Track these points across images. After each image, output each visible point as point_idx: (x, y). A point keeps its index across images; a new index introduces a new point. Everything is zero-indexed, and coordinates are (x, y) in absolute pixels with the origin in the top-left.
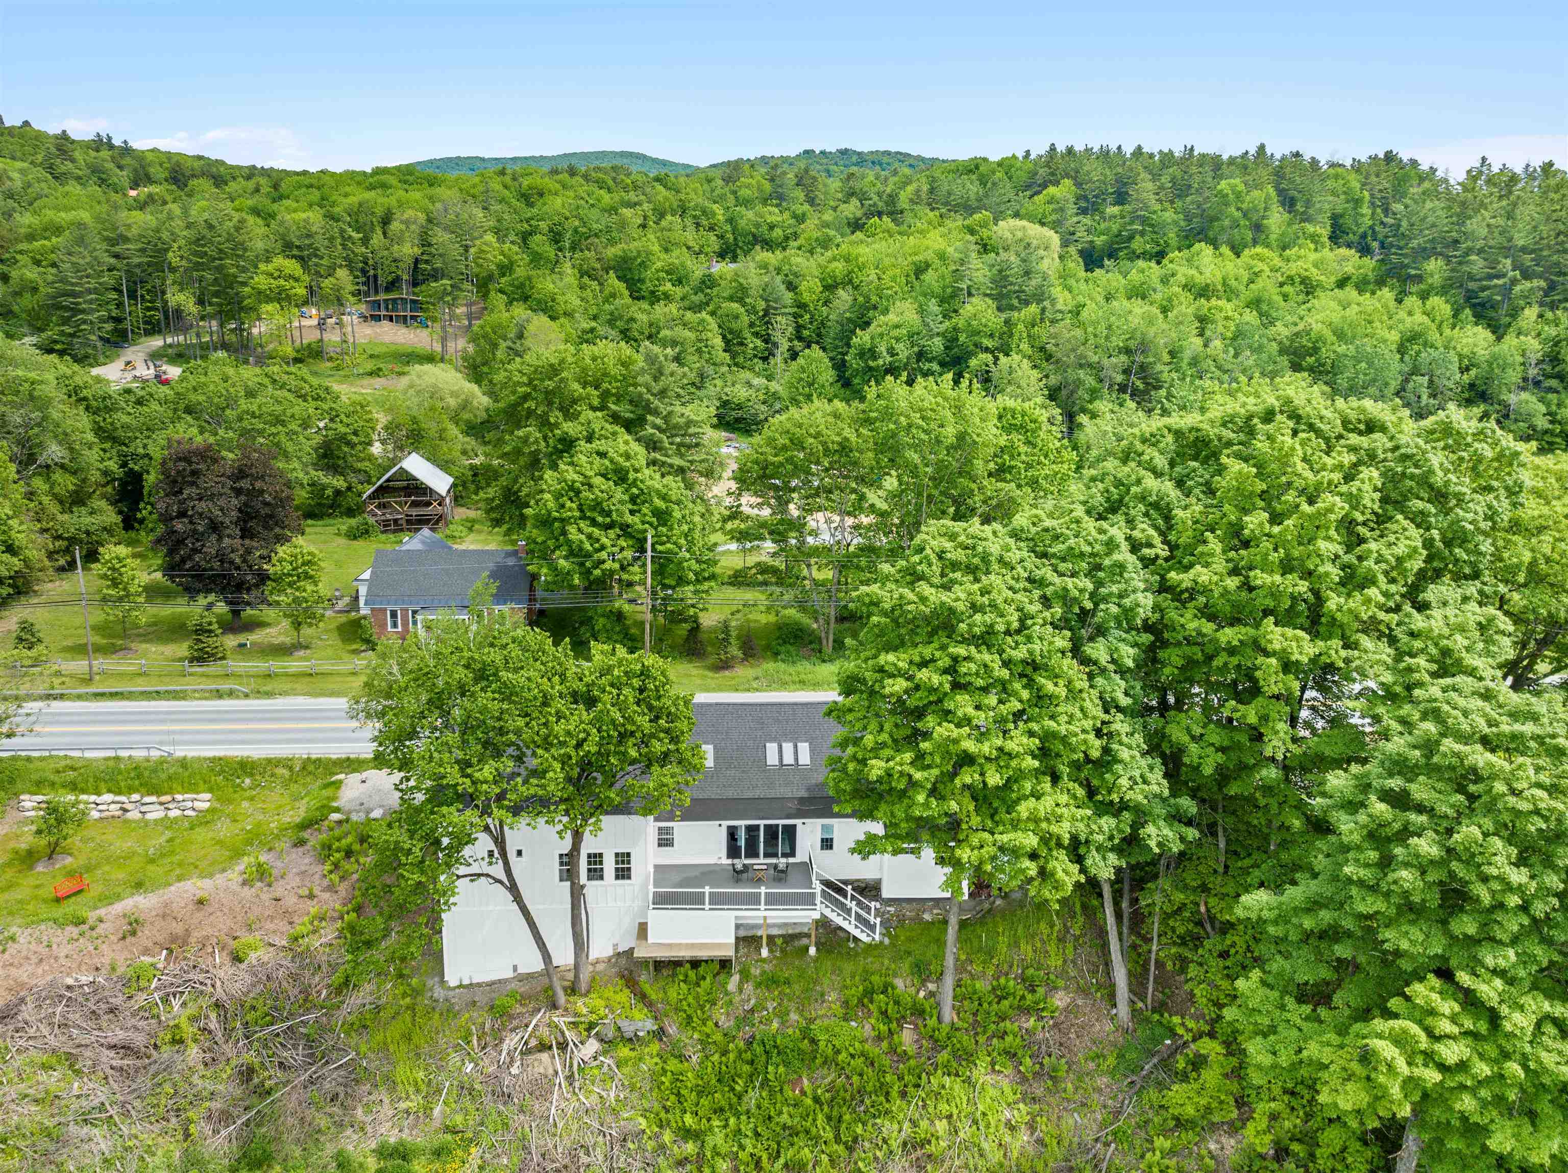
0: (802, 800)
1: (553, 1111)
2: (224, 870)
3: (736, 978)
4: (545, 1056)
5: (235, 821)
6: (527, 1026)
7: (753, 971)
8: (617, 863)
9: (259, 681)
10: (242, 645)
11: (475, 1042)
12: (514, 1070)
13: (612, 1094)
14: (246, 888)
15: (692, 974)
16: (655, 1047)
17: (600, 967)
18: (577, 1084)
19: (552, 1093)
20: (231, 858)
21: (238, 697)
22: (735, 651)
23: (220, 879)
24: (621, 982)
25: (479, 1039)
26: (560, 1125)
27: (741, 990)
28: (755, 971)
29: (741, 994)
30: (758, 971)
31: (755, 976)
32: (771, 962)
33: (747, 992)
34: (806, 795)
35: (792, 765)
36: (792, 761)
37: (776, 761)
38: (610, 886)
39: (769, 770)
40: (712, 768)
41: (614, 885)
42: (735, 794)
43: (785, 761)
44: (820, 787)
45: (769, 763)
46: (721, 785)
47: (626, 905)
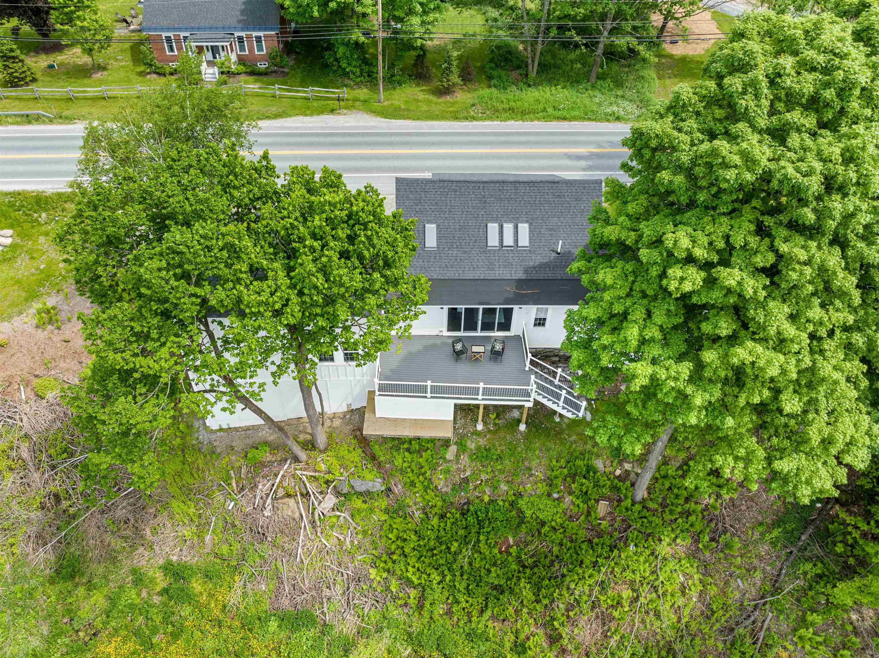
0: (520, 283)
1: (300, 550)
2: (20, 313)
3: (453, 451)
4: (291, 502)
5: (32, 258)
6: (276, 475)
7: (469, 443)
9: (63, 104)
10: (51, 67)
11: (234, 485)
12: (267, 513)
13: (348, 539)
14: (40, 331)
16: (383, 503)
17: (337, 423)
18: (319, 530)
19: (299, 534)
20: (26, 300)
21: (44, 122)
22: (455, 78)
23: (17, 321)
25: (237, 483)
26: (306, 562)
27: (458, 460)
28: (471, 445)
29: (457, 463)
30: (473, 445)
31: (471, 450)
32: (485, 436)
33: (464, 463)
34: (524, 277)
35: (512, 247)
36: (511, 242)
37: (497, 243)
38: (340, 366)
39: (489, 251)
40: (435, 248)
41: (344, 365)
42: (457, 275)
43: (505, 242)
44: (537, 269)
45: (489, 244)
46: (444, 266)
47: (356, 379)
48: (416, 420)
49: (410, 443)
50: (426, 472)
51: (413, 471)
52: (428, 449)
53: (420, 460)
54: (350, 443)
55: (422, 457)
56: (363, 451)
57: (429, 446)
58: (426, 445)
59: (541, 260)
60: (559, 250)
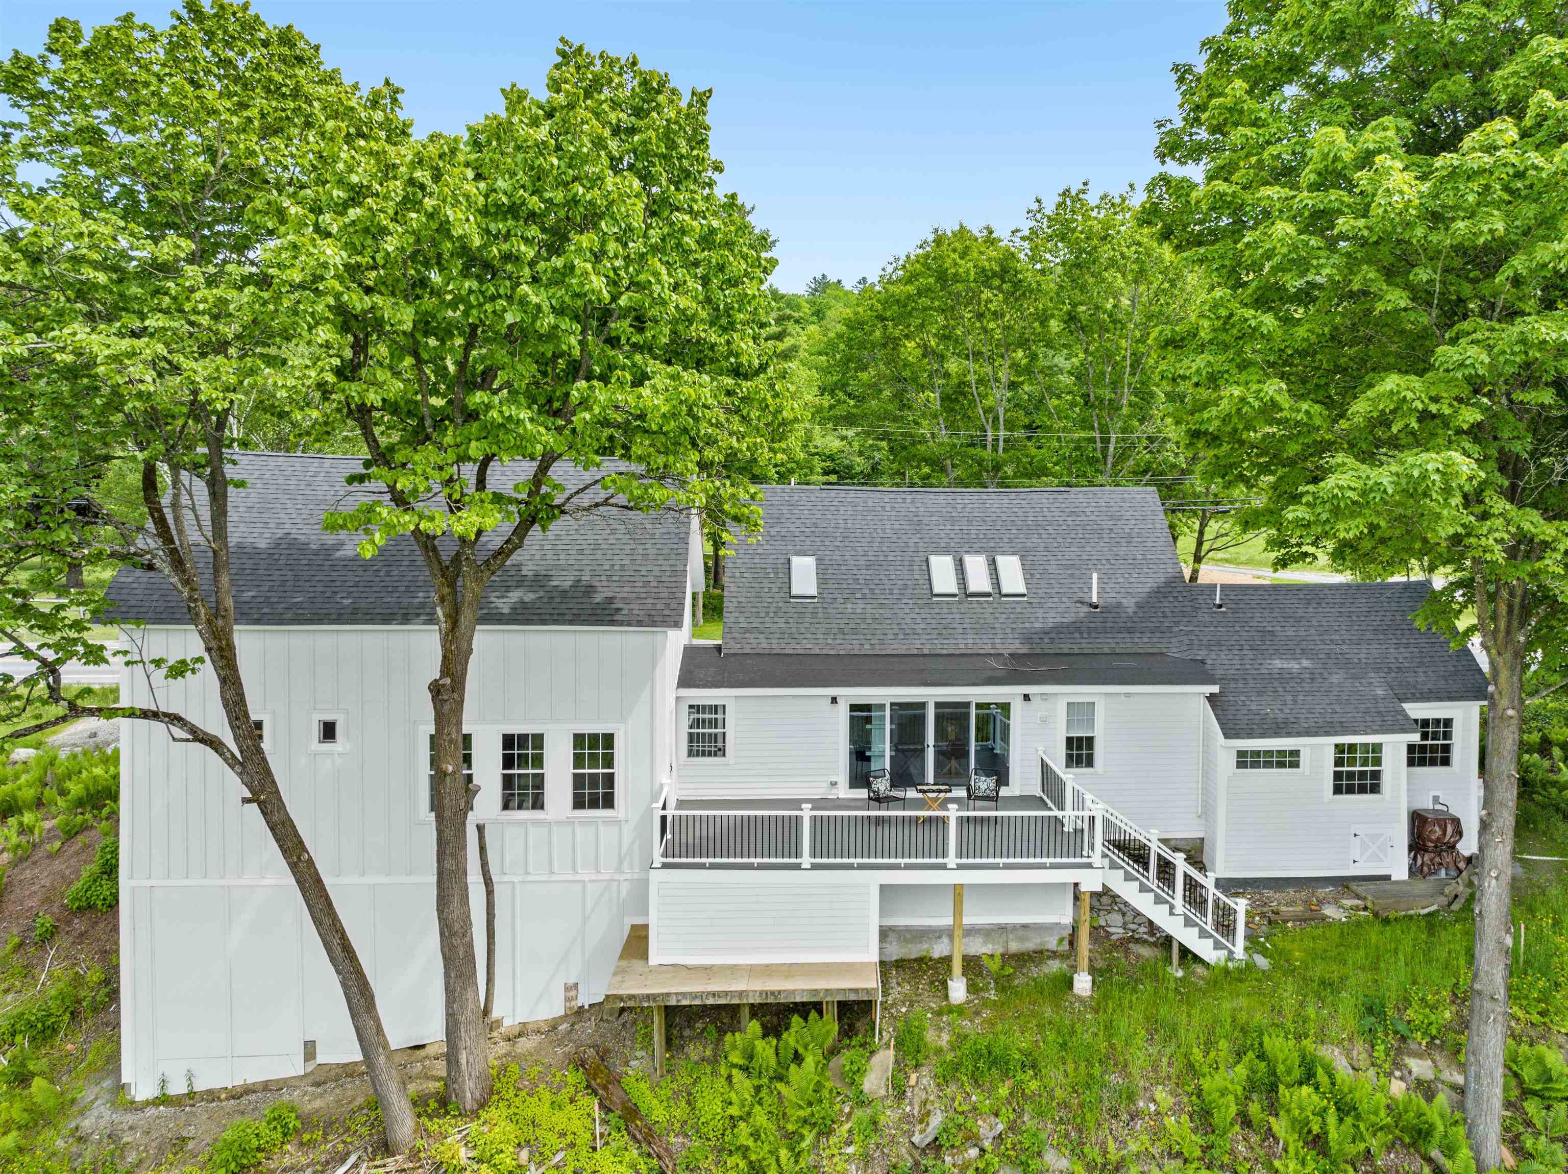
3: (885, 1058)
7: (930, 1036)
8: (578, 761)
15: (765, 1050)
17: (525, 1044)
24: (574, 1078)
27: (900, 1092)
28: (937, 1039)
29: (900, 1100)
30: (945, 1038)
33: (919, 1096)
34: (1024, 650)
35: (988, 595)
36: (986, 587)
37: (953, 588)
38: (559, 823)
39: (938, 603)
40: (813, 597)
41: (570, 822)
42: (867, 646)
43: (973, 587)
44: (1053, 635)
45: (936, 590)
46: (835, 631)
47: (601, 877)
48: (767, 966)
54: (563, 1084)
59: (1059, 620)
60: (1095, 599)
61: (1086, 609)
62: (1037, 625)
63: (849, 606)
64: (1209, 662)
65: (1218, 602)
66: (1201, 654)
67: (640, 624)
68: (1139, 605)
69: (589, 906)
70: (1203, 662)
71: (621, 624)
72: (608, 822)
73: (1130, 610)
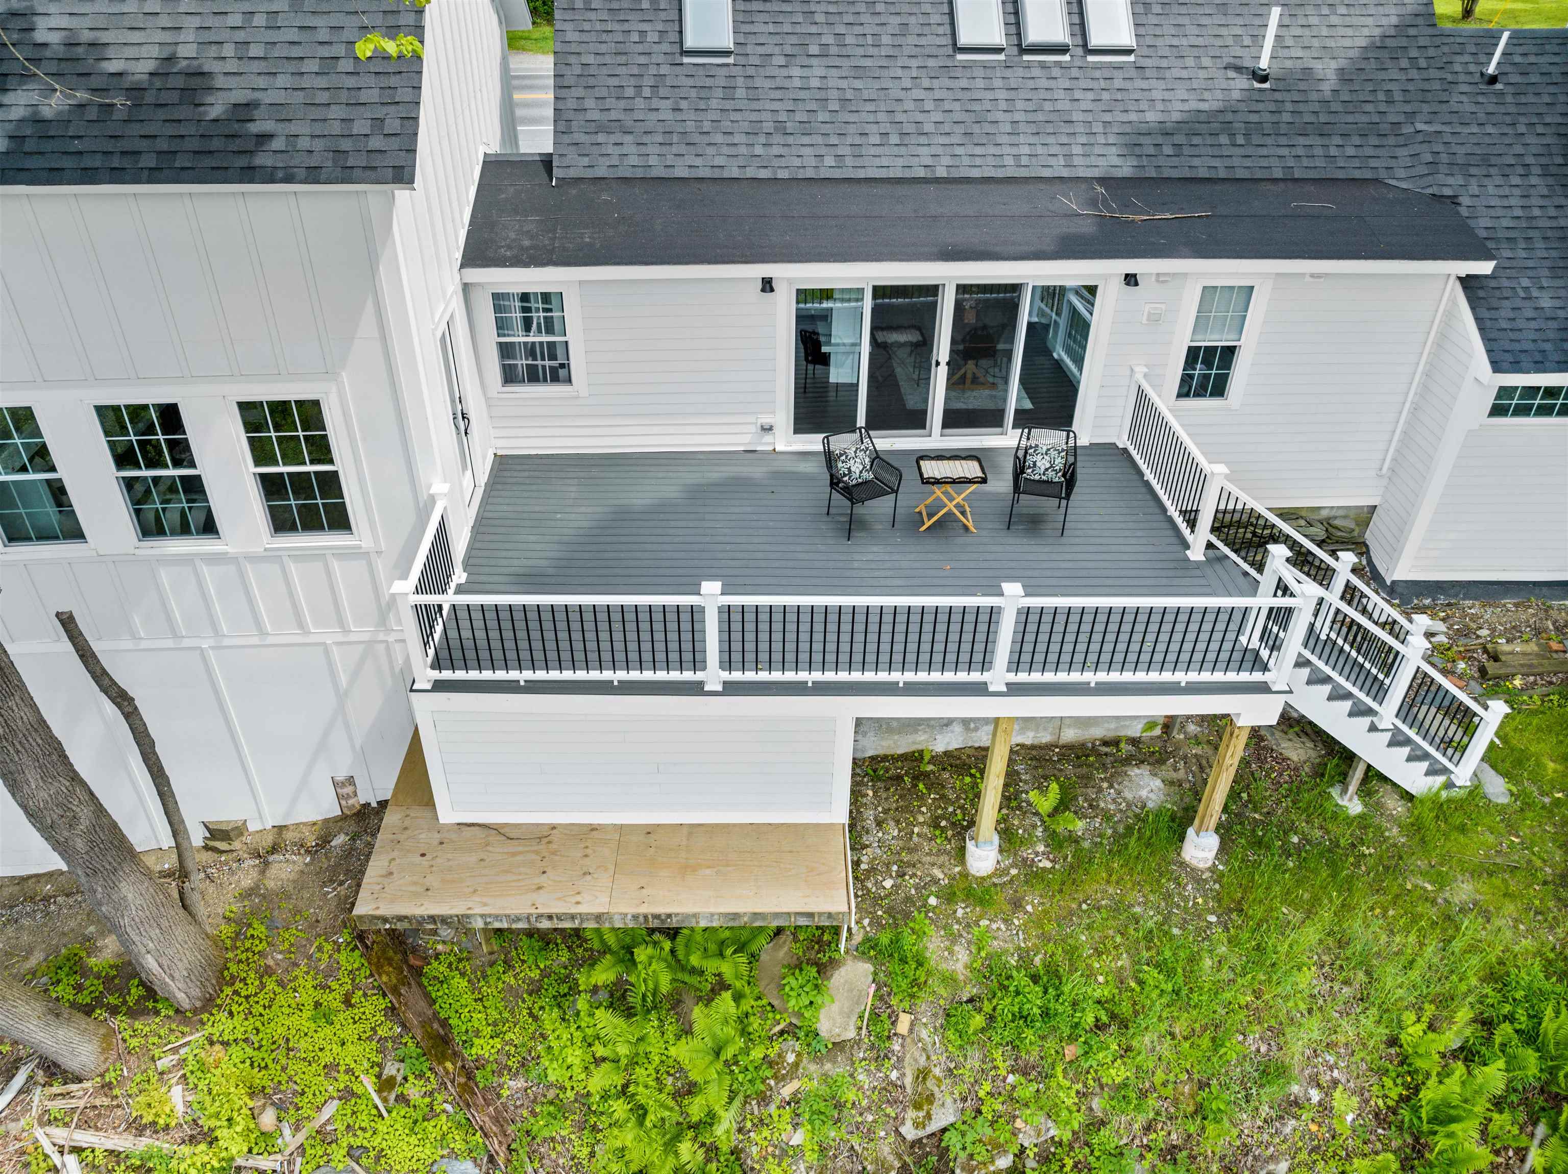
8: (261, 453)
17: (286, 872)
28: (951, 957)
29: (881, 1057)
30: (962, 956)
31: (950, 980)
32: (1017, 904)
33: (914, 1058)
34: (1126, 169)
35: (1061, 49)
36: (1059, 34)
37: (996, 35)
38: (253, 559)
39: (966, 66)
40: (726, 53)
41: (271, 557)
42: (829, 161)
43: (1034, 35)
44: (1179, 139)
45: (964, 39)
46: (768, 127)
47: (353, 638)
48: (649, 830)
49: (627, 956)
50: (711, 1119)
51: (640, 1112)
52: (722, 985)
53: (681, 1051)
54: (331, 972)
55: (687, 1031)
56: (392, 1011)
57: (726, 969)
58: (712, 966)
59: (1193, 105)
60: (1264, 63)
61: (1242, 82)
62: (1151, 117)
63: (796, 72)
64: (1465, 201)
65: (1491, 69)
66: (1449, 184)
67: (313, 175)
68: (1344, 76)
69: (343, 679)
70: (1454, 200)
71: (269, 176)
72: (344, 555)
73: (1326, 87)
